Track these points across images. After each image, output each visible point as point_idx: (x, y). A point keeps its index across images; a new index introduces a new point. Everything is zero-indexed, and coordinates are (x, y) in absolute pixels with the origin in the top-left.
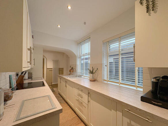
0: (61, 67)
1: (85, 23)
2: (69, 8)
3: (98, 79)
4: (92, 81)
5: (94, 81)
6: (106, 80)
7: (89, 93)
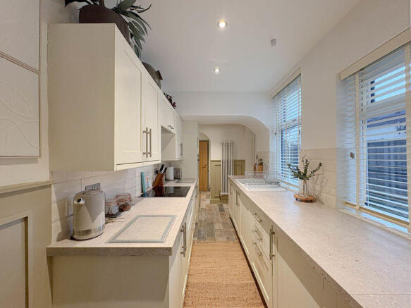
0: (239, 158)
1: (273, 42)
2: (222, 25)
3: (323, 197)
4: (302, 201)
5: (311, 201)
6: (355, 206)
7: (273, 233)
